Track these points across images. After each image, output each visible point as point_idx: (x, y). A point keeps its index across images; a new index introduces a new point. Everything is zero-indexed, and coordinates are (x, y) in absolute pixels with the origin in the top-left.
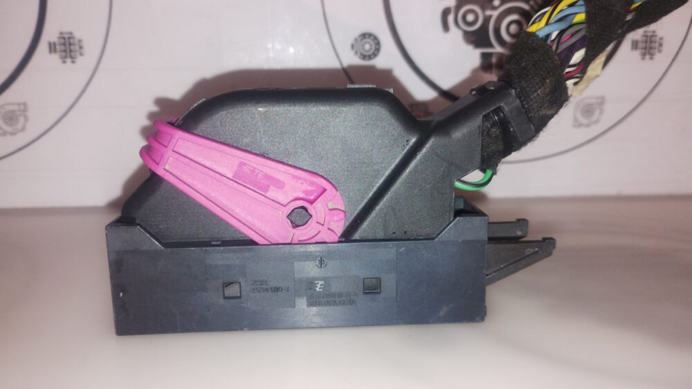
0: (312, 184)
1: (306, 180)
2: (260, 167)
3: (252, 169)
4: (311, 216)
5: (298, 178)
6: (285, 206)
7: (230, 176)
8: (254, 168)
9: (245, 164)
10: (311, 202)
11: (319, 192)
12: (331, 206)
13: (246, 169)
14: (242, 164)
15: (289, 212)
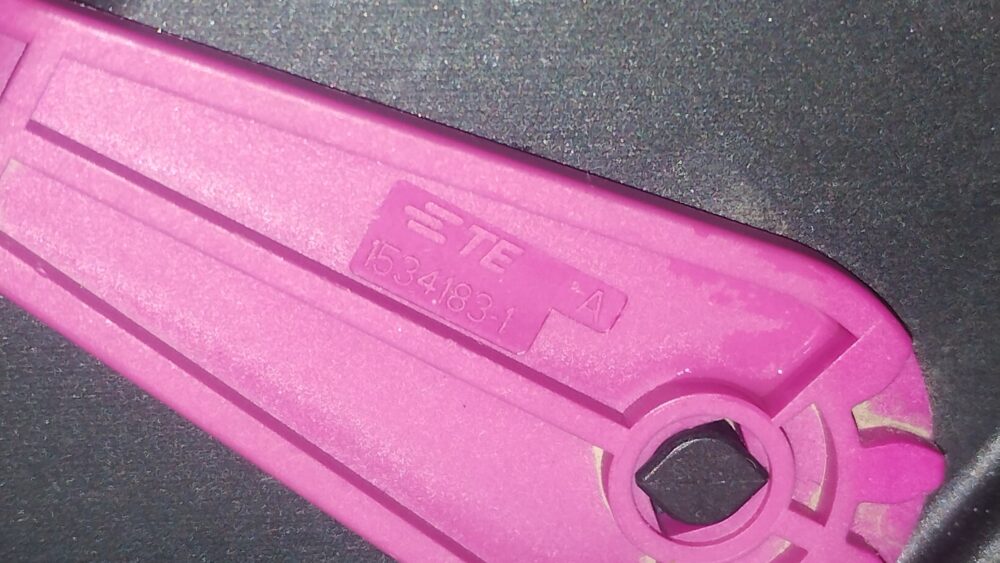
0: (770, 301)
1: (743, 284)
2: (493, 213)
3: (456, 220)
4: (764, 475)
5: (700, 273)
6: (625, 420)
7: (339, 259)
8: (470, 220)
9: (419, 199)
10: (769, 402)
11: (808, 344)
12: (867, 417)
13: (421, 223)
14: (404, 197)
15: (648, 453)
